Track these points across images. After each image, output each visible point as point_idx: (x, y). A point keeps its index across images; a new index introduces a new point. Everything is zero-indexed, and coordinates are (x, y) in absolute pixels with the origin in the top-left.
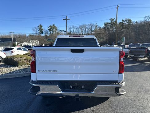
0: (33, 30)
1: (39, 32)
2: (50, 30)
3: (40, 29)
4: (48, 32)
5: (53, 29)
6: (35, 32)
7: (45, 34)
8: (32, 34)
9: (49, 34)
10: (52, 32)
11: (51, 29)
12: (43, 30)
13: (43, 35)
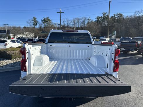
0: (28, 22)
1: (33, 24)
2: (44, 23)
3: (34, 21)
5: (47, 22)
6: (29, 25)
7: (39, 27)
8: (27, 27)
9: (43, 26)
12: (37, 22)
13: (37, 27)
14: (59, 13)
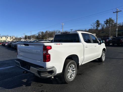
0: (92, 25)
1: (96, 26)
2: (106, 24)
3: (97, 24)
4: (104, 25)
5: (109, 22)
6: (92, 27)
7: (101, 28)
9: (105, 27)
10: (108, 25)
11: (107, 22)
12: (100, 24)
13: (100, 28)
14: (116, 12)
